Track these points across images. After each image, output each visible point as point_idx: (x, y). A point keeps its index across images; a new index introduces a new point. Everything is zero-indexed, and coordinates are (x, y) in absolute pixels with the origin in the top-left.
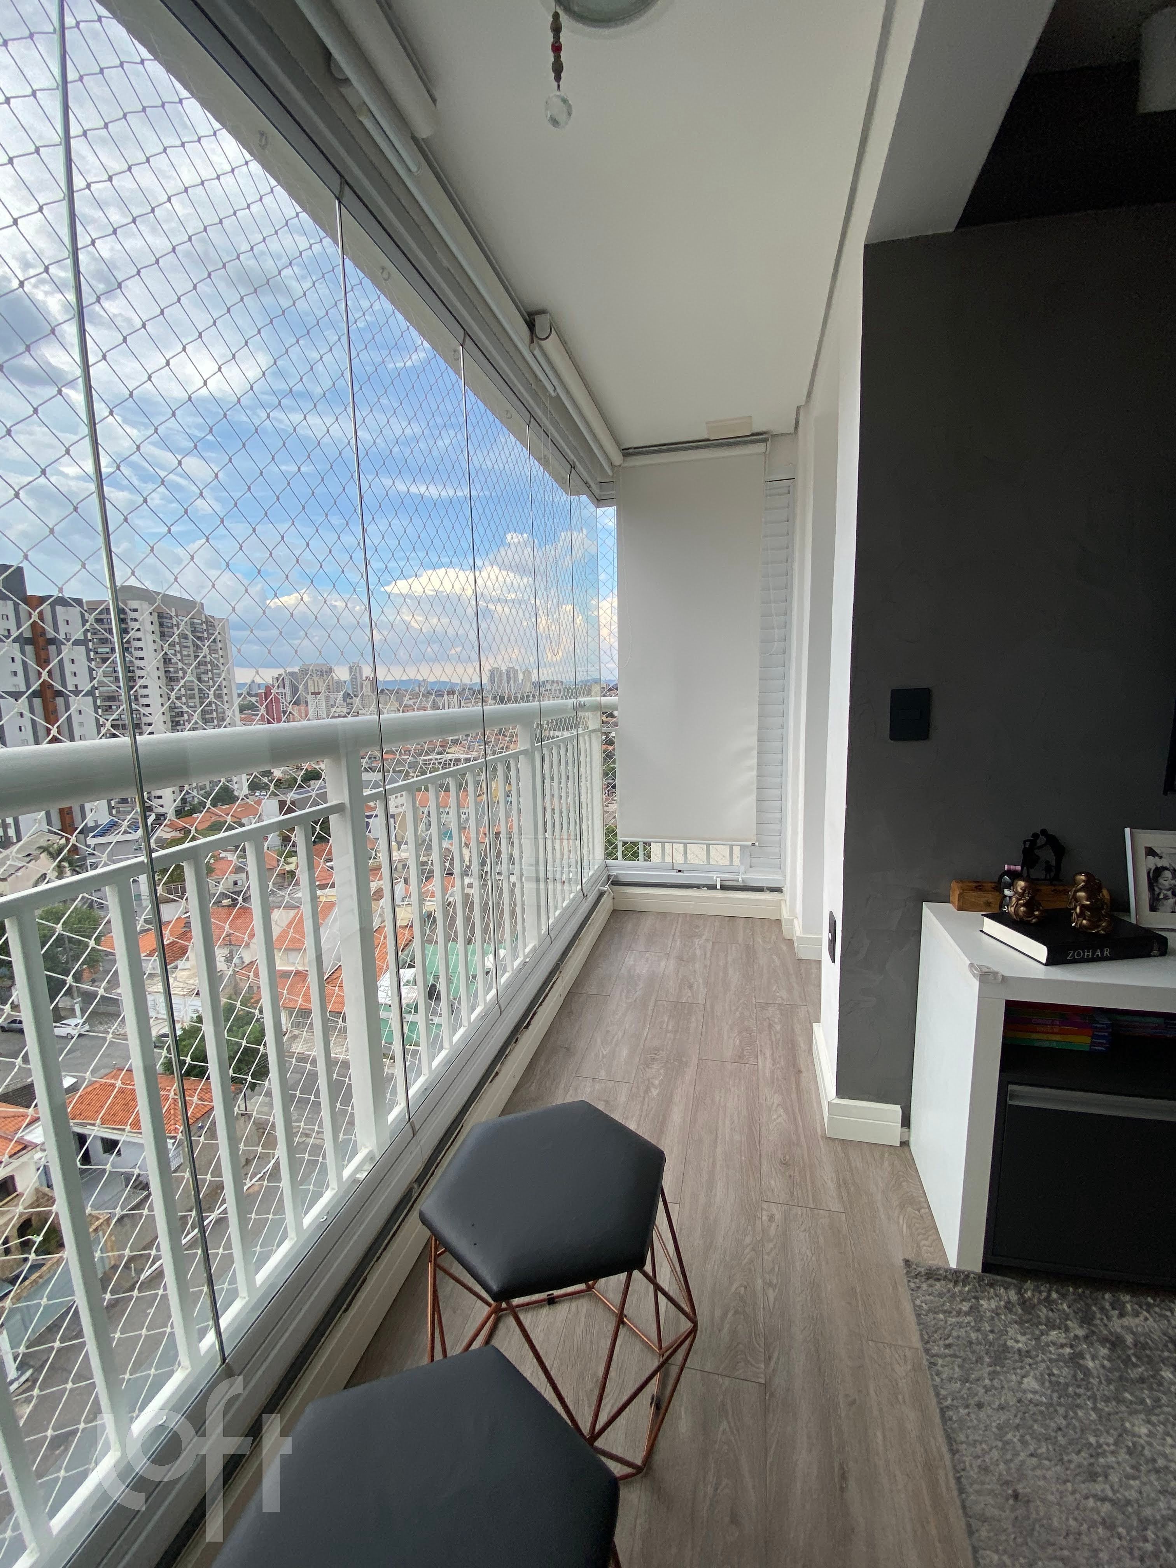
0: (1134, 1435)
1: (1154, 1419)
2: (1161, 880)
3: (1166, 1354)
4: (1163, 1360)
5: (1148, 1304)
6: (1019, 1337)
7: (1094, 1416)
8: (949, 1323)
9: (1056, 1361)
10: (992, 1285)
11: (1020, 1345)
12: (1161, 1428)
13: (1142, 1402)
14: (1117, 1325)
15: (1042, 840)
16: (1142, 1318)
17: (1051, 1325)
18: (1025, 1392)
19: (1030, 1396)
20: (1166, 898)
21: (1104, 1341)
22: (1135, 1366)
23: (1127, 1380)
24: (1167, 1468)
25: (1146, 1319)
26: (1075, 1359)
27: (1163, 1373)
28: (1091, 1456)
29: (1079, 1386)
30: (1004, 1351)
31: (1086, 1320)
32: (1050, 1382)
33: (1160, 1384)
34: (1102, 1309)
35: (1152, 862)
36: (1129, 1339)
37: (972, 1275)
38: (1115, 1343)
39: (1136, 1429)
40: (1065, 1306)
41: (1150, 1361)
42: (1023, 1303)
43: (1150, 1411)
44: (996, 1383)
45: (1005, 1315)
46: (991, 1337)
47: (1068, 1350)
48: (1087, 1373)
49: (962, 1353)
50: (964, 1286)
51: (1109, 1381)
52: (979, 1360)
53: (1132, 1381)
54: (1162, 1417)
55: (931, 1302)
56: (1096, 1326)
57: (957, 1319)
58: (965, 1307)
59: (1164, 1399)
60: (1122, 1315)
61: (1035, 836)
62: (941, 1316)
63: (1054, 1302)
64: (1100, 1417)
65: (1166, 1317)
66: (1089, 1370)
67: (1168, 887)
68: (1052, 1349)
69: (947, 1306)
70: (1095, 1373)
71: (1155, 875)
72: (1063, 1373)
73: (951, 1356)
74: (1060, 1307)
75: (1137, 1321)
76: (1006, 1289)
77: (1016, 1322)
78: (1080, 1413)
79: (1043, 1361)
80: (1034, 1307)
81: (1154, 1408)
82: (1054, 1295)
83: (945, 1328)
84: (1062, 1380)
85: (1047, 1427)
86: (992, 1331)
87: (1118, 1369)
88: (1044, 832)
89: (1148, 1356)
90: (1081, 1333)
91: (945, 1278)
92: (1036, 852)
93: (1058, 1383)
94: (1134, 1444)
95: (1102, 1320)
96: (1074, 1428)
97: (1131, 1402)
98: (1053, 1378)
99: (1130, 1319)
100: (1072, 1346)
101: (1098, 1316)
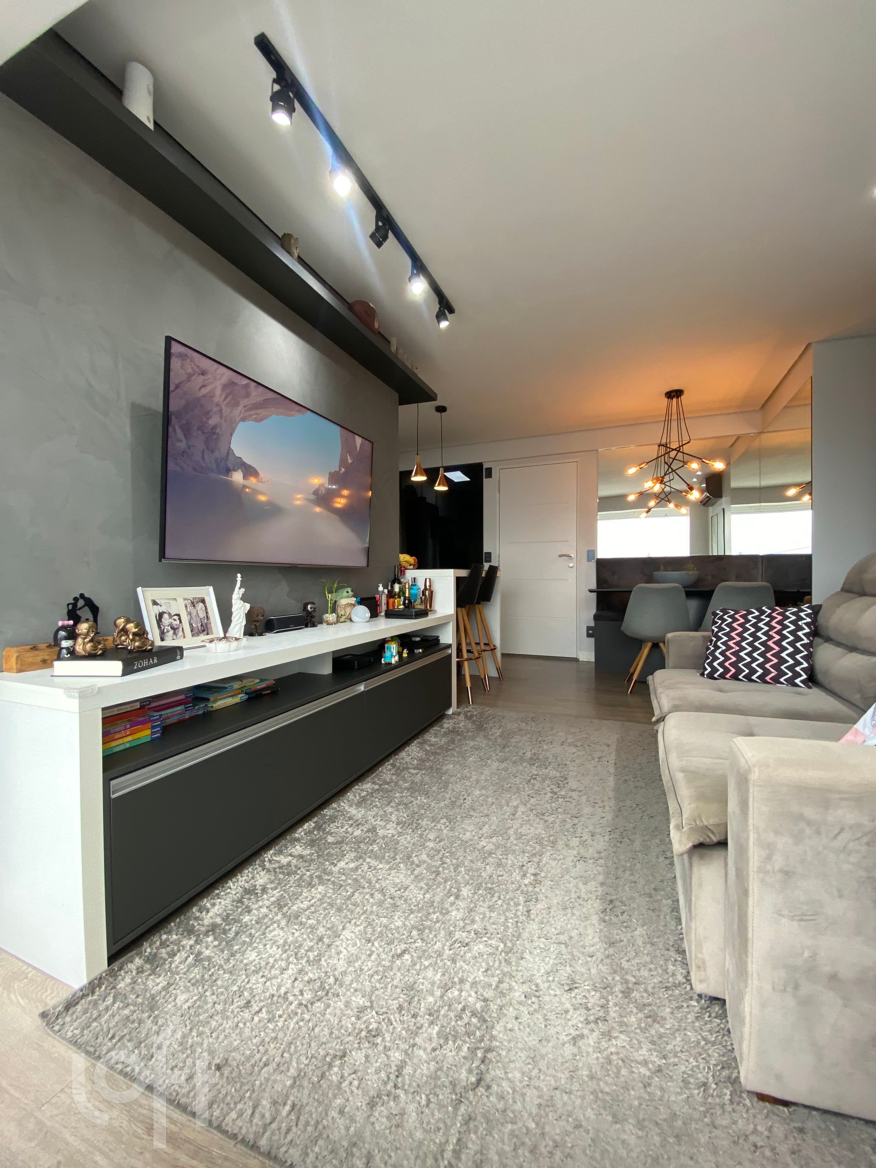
0: (252, 962)
1: (255, 945)
2: (163, 620)
3: (240, 910)
4: (241, 914)
5: (218, 894)
6: (158, 981)
7: (227, 976)
8: (103, 1023)
9: (188, 970)
10: (120, 969)
11: (161, 985)
12: (261, 946)
13: (244, 942)
14: (207, 919)
15: (81, 603)
16: (218, 904)
17: (173, 955)
18: (181, 1006)
19: (186, 1006)
20: (168, 632)
21: (206, 934)
22: (230, 930)
23: (230, 941)
24: (275, 960)
25: (220, 903)
26: (198, 959)
27: (244, 920)
28: (240, 996)
29: (210, 970)
30: (153, 999)
31: (190, 932)
32: (193, 985)
33: (247, 926)
34: (197, 919)
35: (157, 610)
36: (218, 920)
37: (104, 975)
38: (213, 928)
39: (251, 959)
40: (174, 937)
41: (236, 921)
42: (148, 960)
43: (251, 944)
44: (160, 1023)
45: (141, 978)
46: (140, 1000)
47: (192, 957)
48: (209, 959)
49: (125, 1031)
50: (100, 987)
51: (223, 951)
52: (141, 1022)
53: (234, 939)
54: (258, 941)
55: (80, 1023)
56: (199, 930)
57: (108, 1014)
58: (110, 1000)
59: (253, 931)
60: (208, 911)
61: (76, 599)
62: (95, 1024)
63: (167, 940)
64: (231, 973)
65: (229, 893)
66: (209, 957)
67: (168, 624)
68: (182, 967)
69: (95, 1014)
70: (213, 955)
71: (160, 617)
72: (196, 973)
73: (119, 1040)
74: (171, 940)
75: (217, 907)
76: (132, 962)
77: (150, 975)
78: (219, 982)
79: (180, 979)
80: (155, 955)
81: (251, 940)
82: (164, 937)
83: (102, 1029)
84: (198, 977)
85: (207, 1011)
86: (137, 996)
87: (223, 940)
88: (82, 596)
89: (232, 919)
90: (192, 942)
91: (84, 996)
92: (78, 612)
93: (197, 981)
94: (255, 966)
95: (199, 924)
96: (222, 993)
97: (240, 949)
98: (192, 981)
99: (213, 910)
100: (192, 954)
101: (196, 924)
